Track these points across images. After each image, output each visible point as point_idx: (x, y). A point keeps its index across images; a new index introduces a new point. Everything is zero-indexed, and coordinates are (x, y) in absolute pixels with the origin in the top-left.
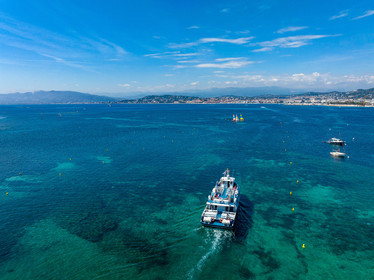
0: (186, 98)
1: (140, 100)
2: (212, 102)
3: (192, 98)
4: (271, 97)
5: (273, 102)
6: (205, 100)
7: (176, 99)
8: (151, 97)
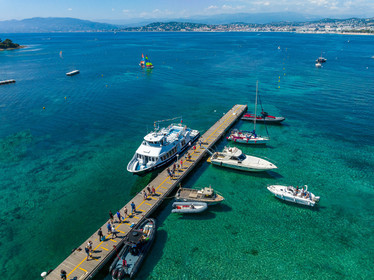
0: (193, 25)
1: (144, 28)
2: (221, 30)
3: (200, 26)
4: (283, 24)
5: (285, 29)
6: (214, 28)
7: (182, 26)
8: (156, 25)
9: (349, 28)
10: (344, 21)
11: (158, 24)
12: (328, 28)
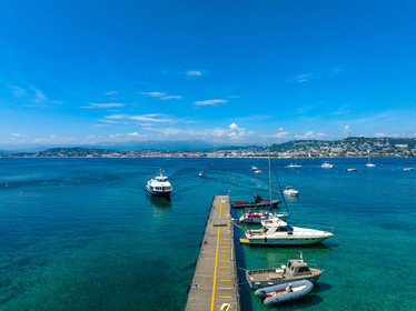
0: (100, 151)
1: (41, 153)
2: (132, 155)
3: (109, 151)
5: (197, 155)
6: (125, 154)
7: (88, 151)
8: (56, 150)
9: (252, 153)
10: (247, 148)
11: (58, 150)
12: (234, 154)
